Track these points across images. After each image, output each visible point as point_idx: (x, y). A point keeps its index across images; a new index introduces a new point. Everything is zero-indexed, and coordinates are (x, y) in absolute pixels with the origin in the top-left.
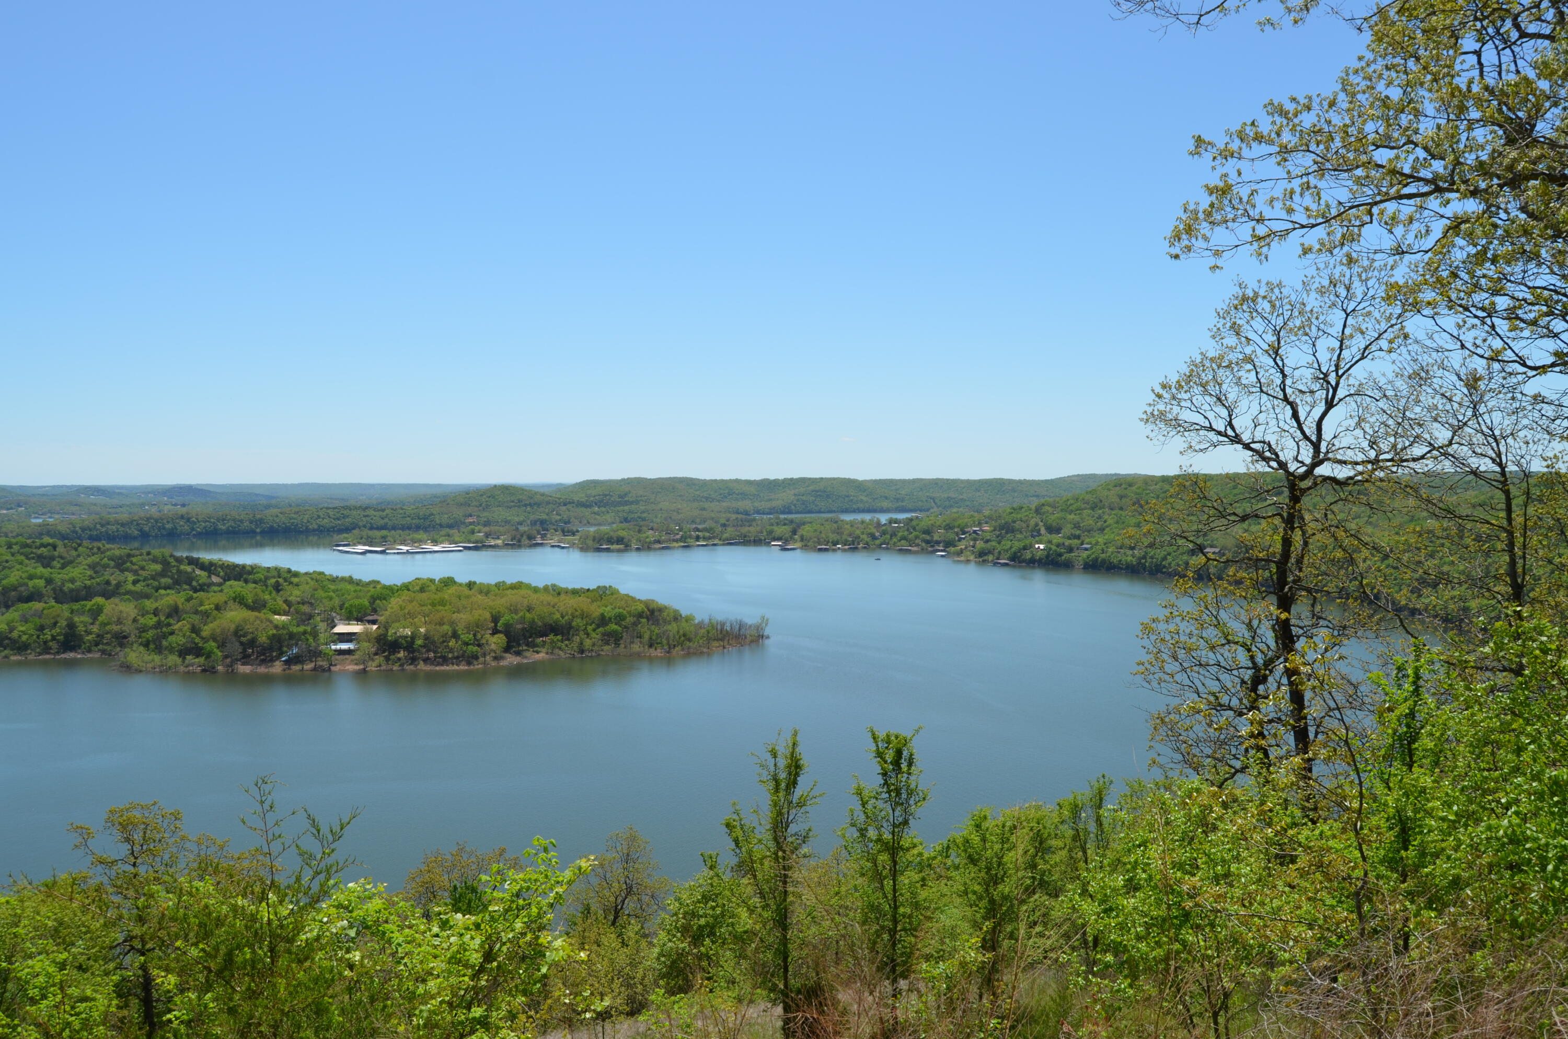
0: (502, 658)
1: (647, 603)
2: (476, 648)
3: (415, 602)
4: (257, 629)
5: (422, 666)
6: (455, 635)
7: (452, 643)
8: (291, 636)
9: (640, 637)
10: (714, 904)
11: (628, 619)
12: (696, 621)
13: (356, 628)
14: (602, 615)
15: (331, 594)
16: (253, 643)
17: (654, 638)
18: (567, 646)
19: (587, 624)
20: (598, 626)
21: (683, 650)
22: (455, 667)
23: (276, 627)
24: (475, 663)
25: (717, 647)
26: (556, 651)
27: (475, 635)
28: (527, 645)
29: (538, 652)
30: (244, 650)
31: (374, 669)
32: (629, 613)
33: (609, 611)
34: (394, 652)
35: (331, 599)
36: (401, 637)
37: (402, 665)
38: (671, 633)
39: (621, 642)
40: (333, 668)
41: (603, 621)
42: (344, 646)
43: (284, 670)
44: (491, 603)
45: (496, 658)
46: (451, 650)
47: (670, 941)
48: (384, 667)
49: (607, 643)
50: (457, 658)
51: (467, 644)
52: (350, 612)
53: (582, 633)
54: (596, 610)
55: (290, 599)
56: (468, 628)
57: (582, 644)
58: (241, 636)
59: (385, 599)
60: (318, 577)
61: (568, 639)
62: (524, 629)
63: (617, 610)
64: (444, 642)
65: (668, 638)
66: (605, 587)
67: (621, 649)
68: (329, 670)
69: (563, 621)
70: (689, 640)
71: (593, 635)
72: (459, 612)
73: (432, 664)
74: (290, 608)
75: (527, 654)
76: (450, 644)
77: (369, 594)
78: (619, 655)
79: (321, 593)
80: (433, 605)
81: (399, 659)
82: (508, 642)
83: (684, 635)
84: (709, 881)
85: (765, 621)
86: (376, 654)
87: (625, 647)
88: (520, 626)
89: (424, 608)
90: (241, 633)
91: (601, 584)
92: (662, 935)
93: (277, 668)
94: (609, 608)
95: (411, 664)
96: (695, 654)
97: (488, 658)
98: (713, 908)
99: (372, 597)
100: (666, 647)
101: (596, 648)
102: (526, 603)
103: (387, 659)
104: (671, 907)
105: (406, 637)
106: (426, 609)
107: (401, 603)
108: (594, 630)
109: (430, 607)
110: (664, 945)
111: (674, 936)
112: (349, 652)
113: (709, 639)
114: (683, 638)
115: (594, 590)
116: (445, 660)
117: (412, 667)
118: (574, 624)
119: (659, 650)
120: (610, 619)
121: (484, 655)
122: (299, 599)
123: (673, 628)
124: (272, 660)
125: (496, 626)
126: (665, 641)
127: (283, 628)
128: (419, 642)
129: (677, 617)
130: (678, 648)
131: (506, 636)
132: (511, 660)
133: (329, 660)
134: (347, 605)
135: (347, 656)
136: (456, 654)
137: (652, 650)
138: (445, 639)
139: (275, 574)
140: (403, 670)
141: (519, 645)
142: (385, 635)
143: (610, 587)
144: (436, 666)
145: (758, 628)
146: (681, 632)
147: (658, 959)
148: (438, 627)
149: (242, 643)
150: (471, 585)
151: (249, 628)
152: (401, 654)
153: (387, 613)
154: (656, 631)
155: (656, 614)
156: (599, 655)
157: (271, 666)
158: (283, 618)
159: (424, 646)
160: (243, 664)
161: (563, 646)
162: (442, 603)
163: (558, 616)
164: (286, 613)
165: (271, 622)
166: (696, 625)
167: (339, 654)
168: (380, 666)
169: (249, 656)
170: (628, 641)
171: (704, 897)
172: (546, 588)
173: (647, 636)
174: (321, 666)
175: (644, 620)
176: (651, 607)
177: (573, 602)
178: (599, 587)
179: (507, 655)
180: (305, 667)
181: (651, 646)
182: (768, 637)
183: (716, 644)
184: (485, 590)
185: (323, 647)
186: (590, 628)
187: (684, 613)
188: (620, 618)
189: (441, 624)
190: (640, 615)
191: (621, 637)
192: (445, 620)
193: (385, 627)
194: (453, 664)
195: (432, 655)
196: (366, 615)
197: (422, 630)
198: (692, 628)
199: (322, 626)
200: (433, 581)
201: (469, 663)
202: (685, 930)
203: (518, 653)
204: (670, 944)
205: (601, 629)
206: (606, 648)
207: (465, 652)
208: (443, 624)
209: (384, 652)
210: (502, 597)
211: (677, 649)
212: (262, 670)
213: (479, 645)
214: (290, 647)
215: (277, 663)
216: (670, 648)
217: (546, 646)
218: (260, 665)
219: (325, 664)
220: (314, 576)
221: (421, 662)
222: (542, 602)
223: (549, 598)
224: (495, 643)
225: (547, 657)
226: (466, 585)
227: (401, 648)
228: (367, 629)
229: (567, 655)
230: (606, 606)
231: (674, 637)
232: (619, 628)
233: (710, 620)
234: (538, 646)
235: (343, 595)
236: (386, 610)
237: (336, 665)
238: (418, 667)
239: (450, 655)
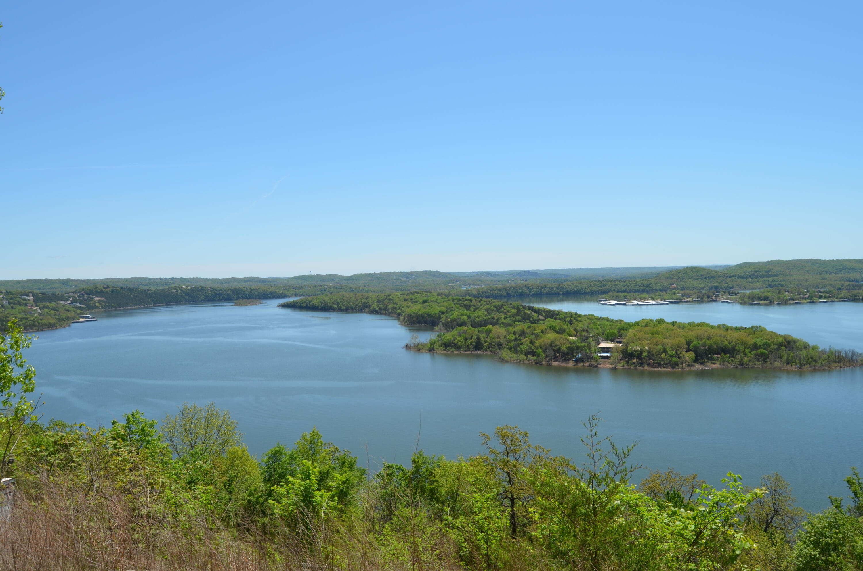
0: (693, 366)
1: (785, 337)
2: (677, 359)
3: (642, 332)
4: (561, 343)
5: (646, 367)
6: (665, 351)
7: (663, 356)
8: (578, 348)
9: (781, 358)
10: (837, 531)
11: (772, 346)
12: (820, 350)
13: (611, 345)
15: (598, 326)
16: (559, 350)
17: (790, 358)
18: (732, 360)
19: (745, 348)
20: (752, 350)
21: (811, 367)
22: (665, 369)
23: (570, 343)
24: (677, 367)
25: (835, 367)
26: (726, 363)
27: (676, 352)
28: (708, 359)
29: (714, 364)
30: (555, 354)
31: (620, 367)
32: (773, 342)
33: (759, 341)
34: (631, 359)
35: (597, 329)
36: (635, 351)
37: (635, 366)
38: (802, 357)
39: (768, 360)
40: (599, 366)
41: (756, 347)
42: (605, 354)
43: (574, 365)
44: (685, 334)
45: (689, 366)
46: (663, 360)
47: (806, 548)
48: (625, 367)
49: (758, 360)
50: (666, 364)
51: (672, 357)
52: (608, 336)
53: (742, 354)
54: (751, 340)
55: (577, 328)
56: (672, 348)
57: (742, 360)
58: (553, 347)
59: (626, 330)
60: (591, 317)
61: (733, 357)
62: (705, 350)
63: (765, 341)
64: (659, 355)
65: (800, 360)
66: (757, 327)
67: (768, 364)
68: (597, 367)
69: (730, 346)
70: (815, 361)
71: (749, 355)
72: (667, 338)
73: (652, 366)
74: (577, 333)
75: (708, 364)
76: (662, 356)
77: (618, 327)
78: (767, 368)
79: (592, 326)
80: (652, 334)
81: (634, 363)
82: (696, 357)
83: (811, 358)
84: (833, 516)
86: (621, 359)
87: (771, 363)
88: (703, 348)
89: (647, 336)
90: (553, 345)
92: (800, 543)
93: (571, 364)
94: (759, 339)
95: (640, 366)
96: (819, 370)
97: (684, 365)
98: (837, 533)
99: (619, 329)
100: (799, 365)
101: (751, 363)
102: (706, 335)
103: (627, 362)
104: (806, 527)
105: (638, 351)
107: (634, 332)
108: (750, 352)
109: (650, 335)
110: (801, 550)
111: (809, 546)
112: (607, 358)
113: (829, 362)
114: (810, 360)
115: (749, 328)
116: (659, 365)
117: (641, 368)
118: (737, 348)
119: (793, 367)
120: (760, 346)
121: (682, 363)
122: (581, 329)
123: (803, 353)
124: (568, 360)
125: (689, 347)
126: (798, 361)
127: (574, 343)
128: (645, 354)
129: (806, 346)
131: (695, 353)
132: (698, 367)
133: (597, 361)
134: (606, 332)
135: (606, 360)
136: (665, 362)
137: (789, 366)
138: (659, 353)
139: (570, 315)
140: (636, 369)
141: (703, 359)
142: (626, 350)
143: (760, 326)
144: (655, 368)
146: (809, 356)
147: (797, 558)
148: (655, 346)
149: (554, 350)
150: (674, 323)
151: (557, 343)
152: (635, 360)
153: (627, 338)
154: (792, 354)
155: (791, 344)
156: (753, 367)
157: (568, 363)
158: (574, 338)
159: (647, 357)
160: (555, 361)
161: (730, 361)
162: (657, 333)
163: (726, 343)
164: (575, 336)
165: (568, 340)
166: (819, 352)
167: (602, 359)
168: (624, 366)
169: (557, 357)
170: (773, 360)
171: (829, 524)
172: (719, 327)
173: (785, 358)
174: (593, 364)
175: (783, 348)
176: (788, 340)
177: (736, 335)
178: (752, 326)
179: (695, 364)
180: (585, 364)
181: (788, 363)
183: (835, 364)
184: (682, 327)
185: (594, 354)
186: (747, 351)
187: (811, 344)
188: (766, 346)
189: (657, 344)
190: (780, 344)
191: (768, 357)
192: (659, 343)
193: (626, 345)
194: (664, 367)
195: (652, 362)
196: (616, 338)
197: (647, 348)
198: (817, 354)
199: (593, 343)
200: (652, 321)
201: (673, 368)
202: (816, 544)
203: (702, 364)
204: (805, 550)
205: (754, 352)
206: (758, 363)
207: (671, 361)
208: (658, 345)
209: (626, 359)
210: (692, 331)
211: (806, 366)
212: (564, 364)
213: (679, 358)
214: (577, 353)
215: (571, 361)
216: (801, 365)
217: (719, 360)
218: (562, 362)
219: (595, 363)
220: (589, 317)
221: (646, 365)
222: (717, 334)
223: (721, 332)
224: (688, 357)
225: (720, 366)
226: (671, 323)
227: (635, 357)
228: (617, 346)
229: (733, 366)
230: (758, 338)
231: (804, 359)
232: (766, 352)
233: (830, 349)
234: (714, 360)
235: (604, 327)
236: (627, 336)
237: (600, 364)
238: (645, 368)
239: (662, 363)
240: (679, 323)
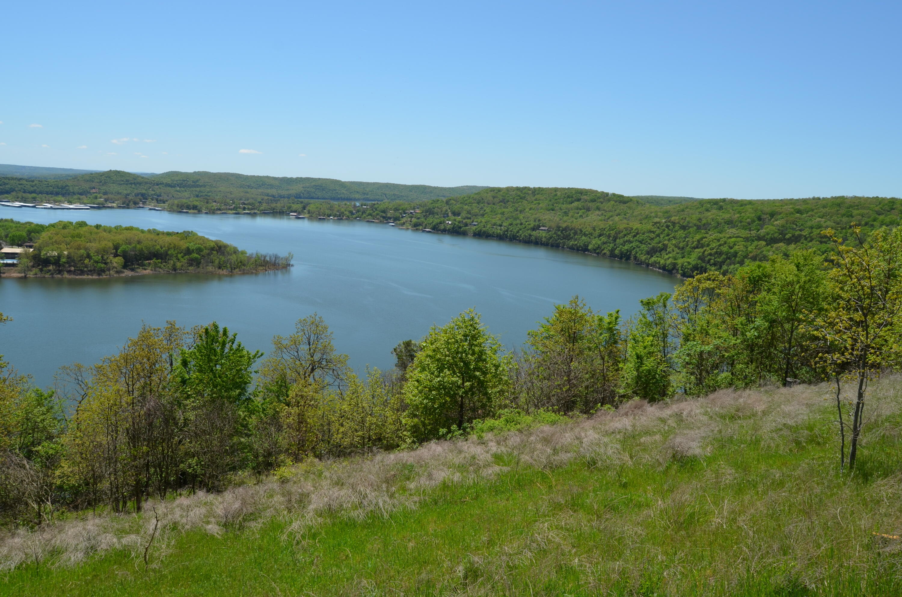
0: (123, 272)
1: (216, 242)
2: (103, 265)
3: (60, 235)
5: (66, 275)
6: (89, 256)
7: (87, 261)
9: (213, 263)
11: (204, 251)
12: (248, 255)
13: (17, 250)
14: (188, 249)
17: (221, 263)
18: (164, 266)
19: (178, 253)
20: (185, 255)
21: (240, 271)
22: (90, 277)
24: (103, 274)
25: (261, 270)
26: (158, 269)
27: (102, 257)
28: (138, 265)
29: (145, 269)
31: (31, 276)
32: (205, 247)
33: (192, 246)
34: (46, 266)
36: (51, 256)
37: (52, 274)
38: (233, 261)
39: (201, 265)
41: (188, 251)
42: (10, 261)
44: (113, 238)
45: (117, 272)
46: (86, 266)
48: (39, 275)
49: (191, 265)
50: (91, 271)
51: (97, 262)
52: (13, 240)
53: (174, 259)
54: (184, 245)
56: (97, 252)
57: (174, 265)
59: (38, 232)
61: (166, 262)
62: (135, 254)
63: (197, 246)
65: (231, 264)
66: (189, 232)
67: (200, 269)
69: (162, 251)
70: (244, 265)
71: (182, 260)
72: (90, 242)
73: (74, 274)
75: (139, 270)
76: (86, 262)
77: (26, 229)
78: (199, 272)
80: (73, 237)
81: (50, 271)
82: (125, 263)
83: (241, 262)
85: (291, 256)
86: (33, 266)
87: (203, 268)
88: (133, 253)
89: (66, 239)
91: (186, 230)
94: (192, 244)
95: (57, 274)
96: (247, 273)
97: (111, 272)
99: (28, 231)
100: (230, 269)
101: (184, 268)
102: (136, 238)
103: (41, 270)
105: (54, 257)
106: (68, 239)
107: (49, 235)
108: (182, 257)
109: (70, 238)
112: (13, 265)
113: (256, 265)
114: (240, 264)
115: (181, 233)
116: (82, 273)
117: (59, 276)
118: (169, 252)
119: (225, 271)
120: (193, 250)
121: (109, 270)
123: (233, 258)
125: (117, 252)
126: (228, 266)
128: (64, 260)
129: (236, 251)
130: (237, 270)
131: (124, 258)
132: (128, 273)
134: (10, 235)
135: (12, 268)
136: (89, 269)
137: (220, 271)
138: (82, 258)
140: (53, 277)
141: (133, 264)
142: (39, 255)
143: (192, 232)
144: (77, 275)
145: (287, 259)
146: (239, 260)
148: (76, 251)
150: (98, 227)
152: (51, 268)
153: (40, 241)
154: (223, 259)
155: (222, 249)
156: (186, 272)
159: (67, 263)
161: (162, 266)
162: (79, 236)
163: (158, 247)
166: (248, 257)
167: (5, 266)
168: (36, 274)
170: (205, 265)
172: (149, 231)
173: (217, 262)
175: (215, 252)
176: (219, 245)
177: (168, 239)
178: (184, 232)
179: (125, 270)
181: (220, 268)
182: (292, 266)
183: (261, 268)
184: (108, 230)
186: (180, 256)
187: (240, 250)
188: (199, 250)
189: (79, 248)
190: (212, 249)
191: (200, 263)
192: (82, 247)
193: (39, 250)
194: (88, 275)
195: (73, 269)
196: (24, 242)
197: (66, 253)
198: (246, 258)
200: (71, 223)
201: (99, 275)
203: (132, 270)
205: (187, 256)
206: (190, 268)
207: (96, 267)
209: (38, 266)
210: (120, 234)
213: (106, 263)
216: (231, 269)
217: (151, 266)
221: (65, 273)
222: (147, 239)
223: (152, 236)
224: (116, 263)
225: (151, 272)
226: (95, 227)
227: (50, 263)
228: (26, 251)
229: (165, 272)
230: (190, 243)
231: (235, 263)
232: (199, 257)
233: (257, 254)
234: (145, 265)
235: (7, 229)
236: (39, 239)
237: (4, 273)
238: (64, 276)
239: (85, 269)
240: (105, 226)
